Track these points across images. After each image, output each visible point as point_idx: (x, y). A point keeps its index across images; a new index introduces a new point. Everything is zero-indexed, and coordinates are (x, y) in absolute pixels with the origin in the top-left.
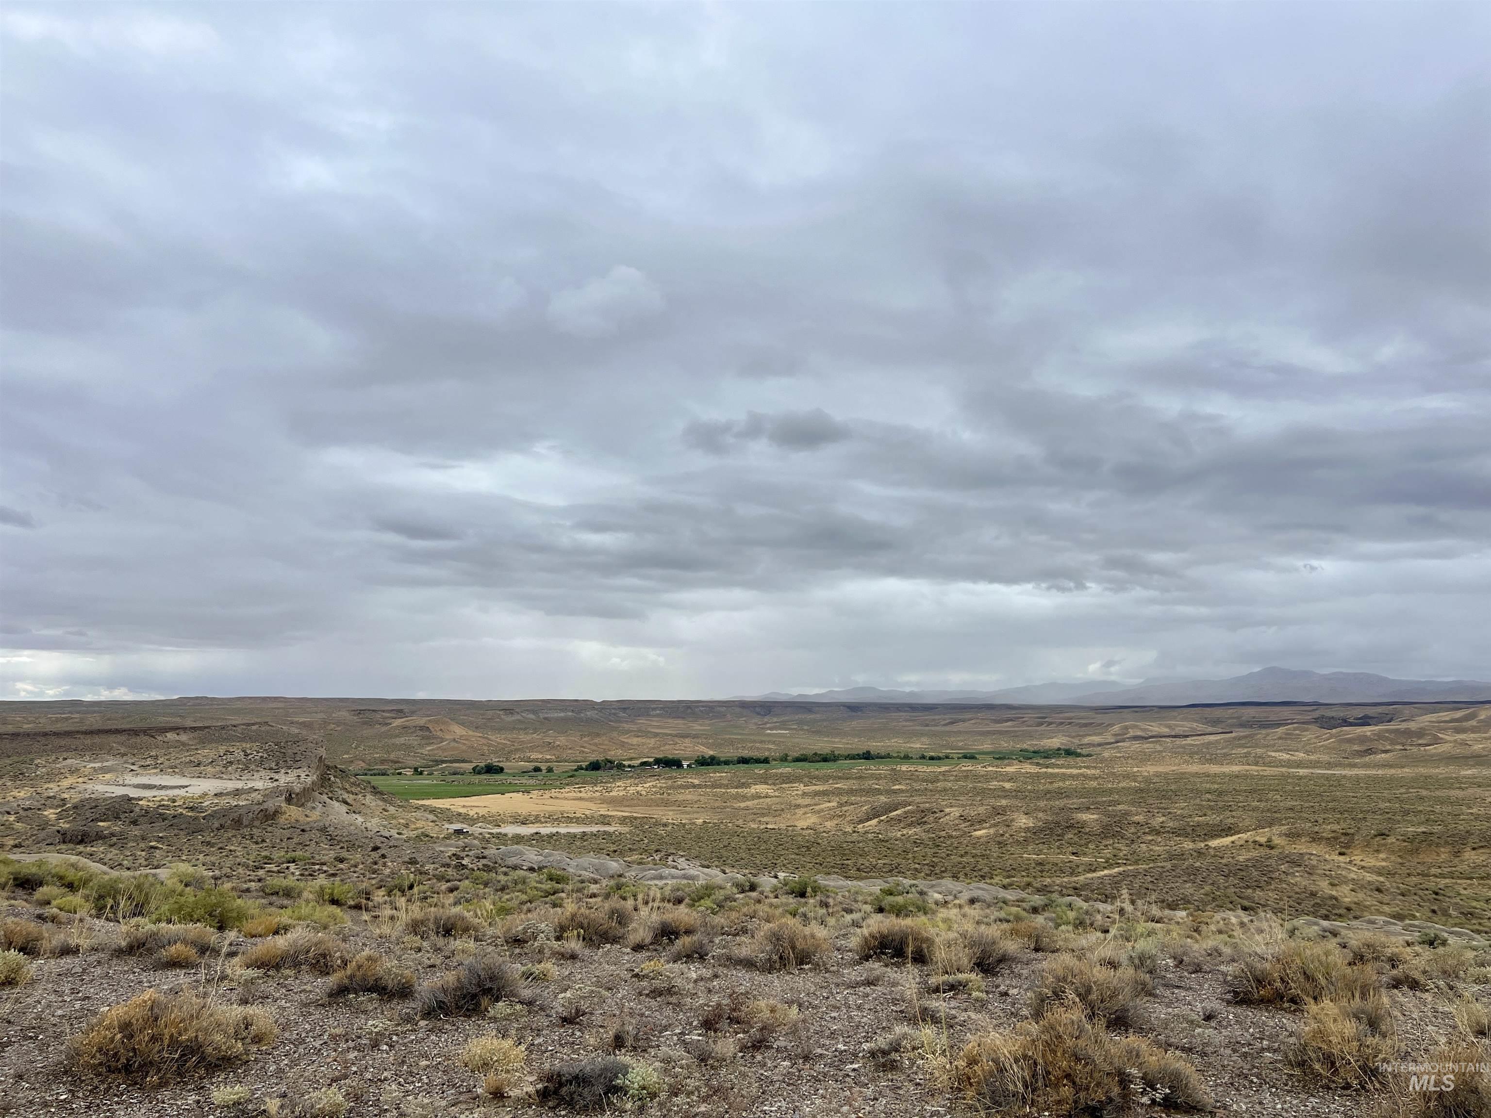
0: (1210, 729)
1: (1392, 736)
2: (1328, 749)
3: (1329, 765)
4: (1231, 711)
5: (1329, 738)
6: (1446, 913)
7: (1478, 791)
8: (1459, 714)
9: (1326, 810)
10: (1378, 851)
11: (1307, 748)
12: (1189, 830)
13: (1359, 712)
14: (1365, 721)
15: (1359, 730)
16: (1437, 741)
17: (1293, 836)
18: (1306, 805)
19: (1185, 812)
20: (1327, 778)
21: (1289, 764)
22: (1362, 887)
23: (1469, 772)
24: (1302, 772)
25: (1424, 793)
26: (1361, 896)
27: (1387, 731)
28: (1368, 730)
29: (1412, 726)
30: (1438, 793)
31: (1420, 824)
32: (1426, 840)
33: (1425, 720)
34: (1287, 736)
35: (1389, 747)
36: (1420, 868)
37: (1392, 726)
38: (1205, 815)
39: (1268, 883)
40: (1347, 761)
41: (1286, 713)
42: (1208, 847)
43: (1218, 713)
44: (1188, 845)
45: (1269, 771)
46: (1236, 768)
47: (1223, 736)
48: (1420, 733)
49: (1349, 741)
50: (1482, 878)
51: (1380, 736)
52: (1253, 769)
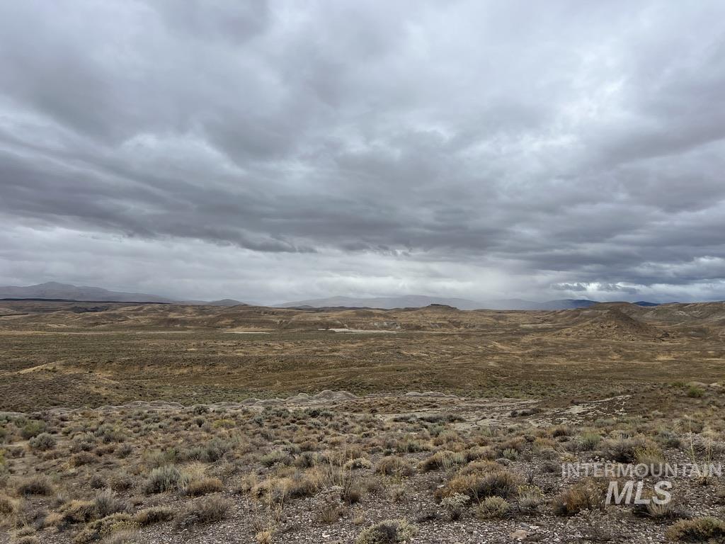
0: (16, 312)
1: (107, 317)
2: (77, 323)
3: (78, 330)
4: (28, 303)
5: (78, 317)
6: (145, 396)
7: (145, 341)
8: (136, 308)
9: (82, 352)
10: (107, 370)
11: (67, 322)
12: (8, 365)
13: (93, 306)
14: (95, 310)
15: (93, 314)
16: (126, 319)
17: (67, 365)
18: (72, 349)
19: (7, 356)
20: (79, 336)
21: (58, 330)
22: (110, 387)
23: (139, 333)
24: (65, 334)
25: (123, 342)
26: (110, 391)
27: (107, 314)
28: (97, 314)
29: (117, 312)
30: (129, 342)
31: (126, 356)
32: (129, 363)
33: (122, 310)
34: (57, 316)
35: (106, 322)
36: (126, 376)
37: (107, 312)
38: (19, 357)
39: (65, 390)
40: (86, 328)
41: (57, 304)
42: (19, 374)
43: (20, 304)
44: (7, 374)
45: (48, 334)
46: (30, 333)
47: (22, 316)
48: (120, 316)
49: (88, 319)
50: (152, 378)
51: (102, 317)
52: (39, 333)
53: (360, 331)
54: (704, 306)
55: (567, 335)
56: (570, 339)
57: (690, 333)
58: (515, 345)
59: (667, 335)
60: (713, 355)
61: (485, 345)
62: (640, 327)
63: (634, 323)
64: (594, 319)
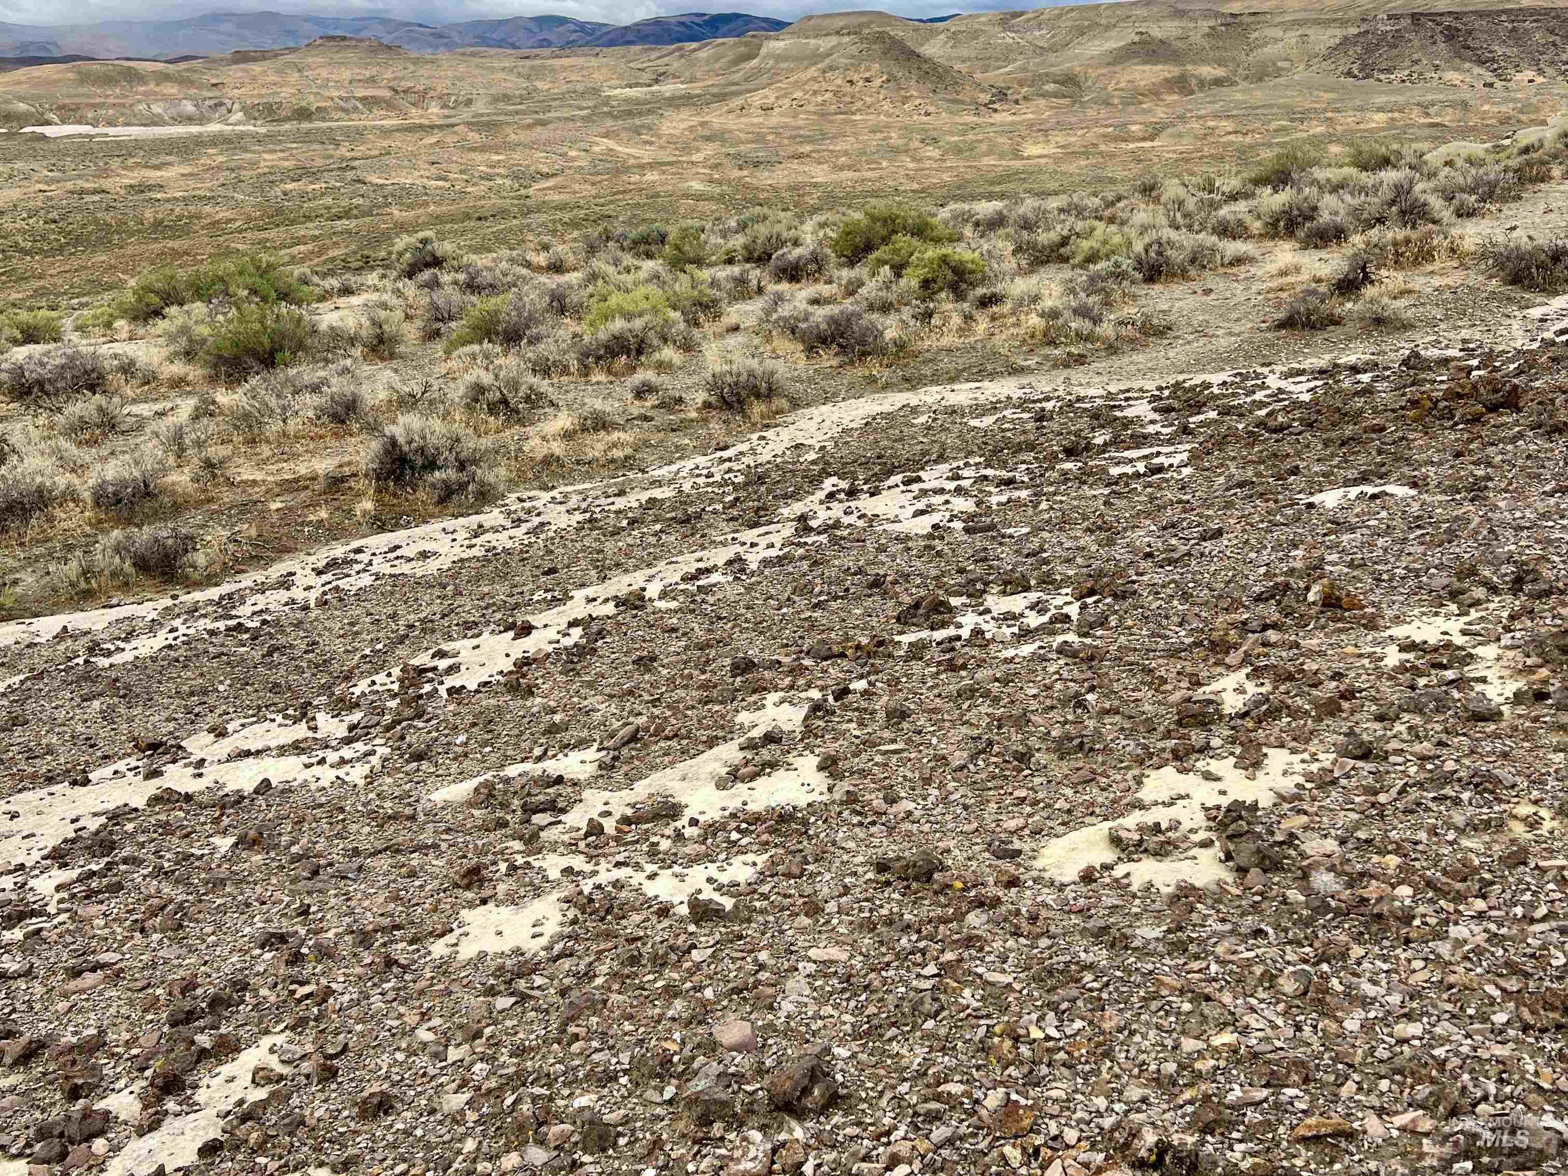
53: (136, 131)
54: (1060, 16)
55: (767, 109)
56: (775, 119)
57: (1046, 87)
58: (651, 143)
59: (1002, 95)
60: (1141, 135)
61: (583, 145)
62: (940, 77)
63: (925, 67)
64: (827, 61)
